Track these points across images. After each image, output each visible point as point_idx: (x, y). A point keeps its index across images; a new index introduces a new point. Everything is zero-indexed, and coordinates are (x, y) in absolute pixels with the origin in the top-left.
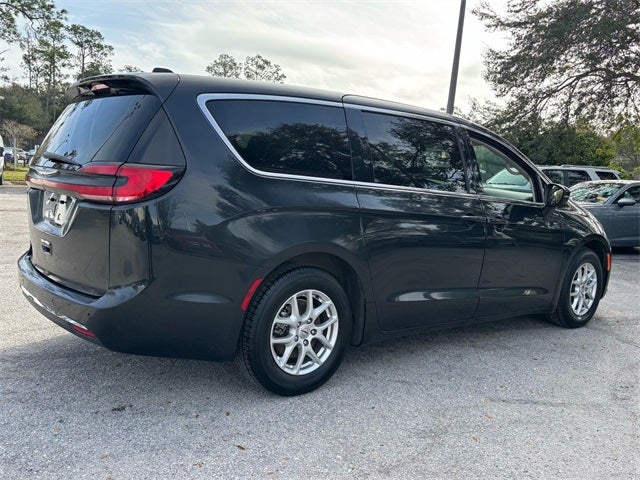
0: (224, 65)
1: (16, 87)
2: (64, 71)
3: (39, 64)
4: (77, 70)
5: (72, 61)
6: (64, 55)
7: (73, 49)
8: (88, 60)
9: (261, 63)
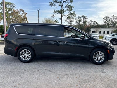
0: (106, 18)
1: (75, 25)
2: (81, 22)
3: (78, 22)
4: (83, 22)
5: (82, 21)
6: (81, 20)
7: (82, 19)
8: (84, 20)
9: (114, 16)
